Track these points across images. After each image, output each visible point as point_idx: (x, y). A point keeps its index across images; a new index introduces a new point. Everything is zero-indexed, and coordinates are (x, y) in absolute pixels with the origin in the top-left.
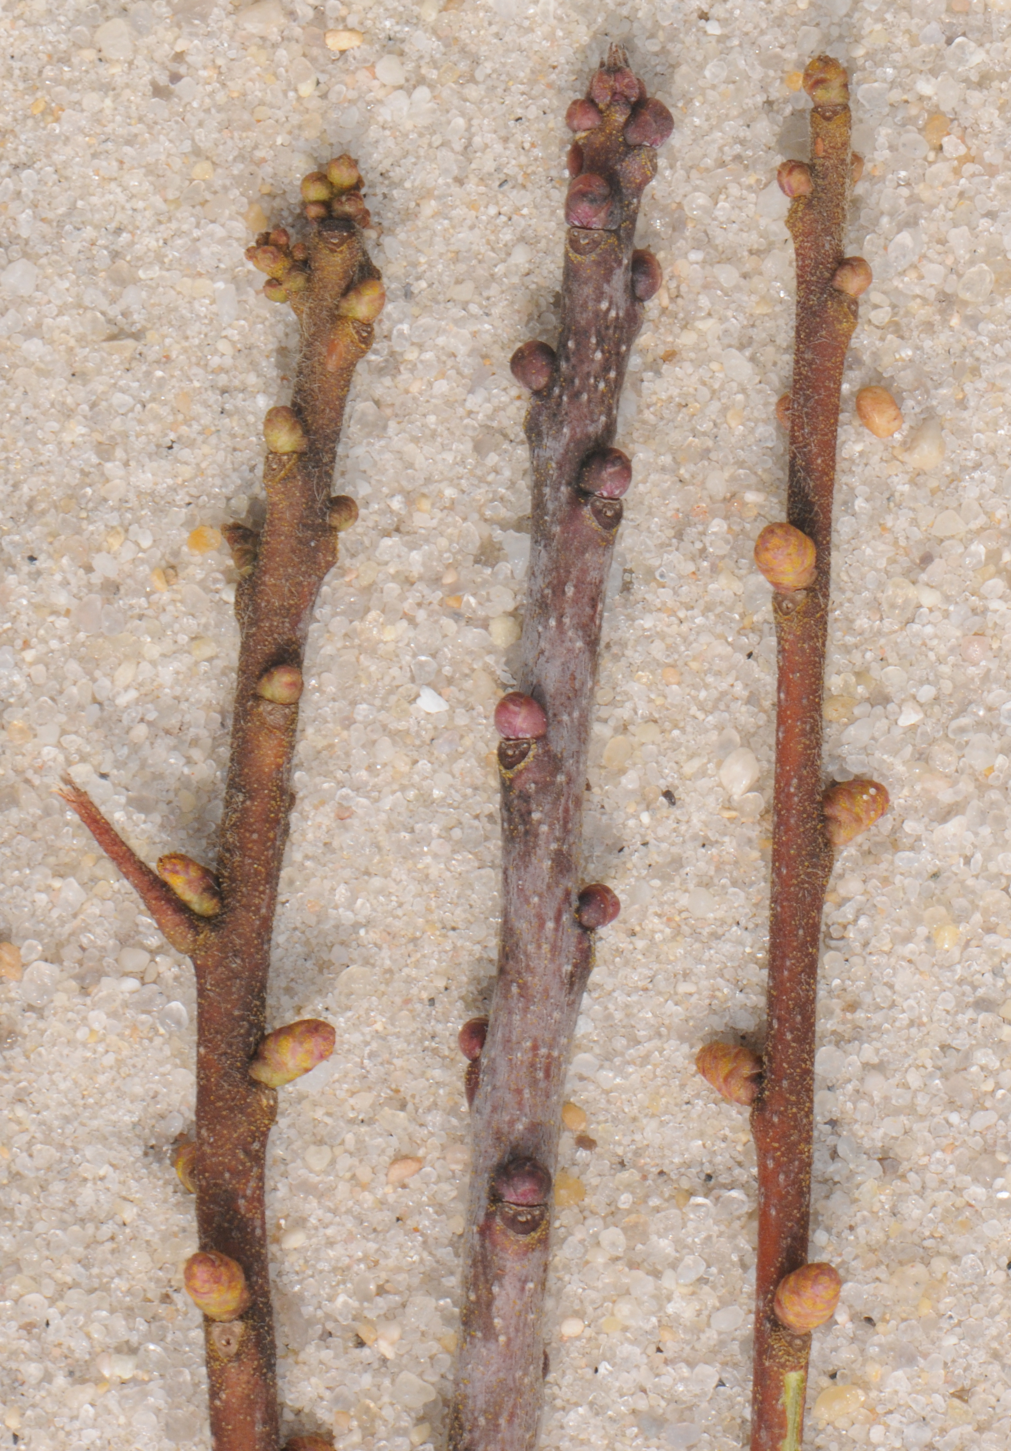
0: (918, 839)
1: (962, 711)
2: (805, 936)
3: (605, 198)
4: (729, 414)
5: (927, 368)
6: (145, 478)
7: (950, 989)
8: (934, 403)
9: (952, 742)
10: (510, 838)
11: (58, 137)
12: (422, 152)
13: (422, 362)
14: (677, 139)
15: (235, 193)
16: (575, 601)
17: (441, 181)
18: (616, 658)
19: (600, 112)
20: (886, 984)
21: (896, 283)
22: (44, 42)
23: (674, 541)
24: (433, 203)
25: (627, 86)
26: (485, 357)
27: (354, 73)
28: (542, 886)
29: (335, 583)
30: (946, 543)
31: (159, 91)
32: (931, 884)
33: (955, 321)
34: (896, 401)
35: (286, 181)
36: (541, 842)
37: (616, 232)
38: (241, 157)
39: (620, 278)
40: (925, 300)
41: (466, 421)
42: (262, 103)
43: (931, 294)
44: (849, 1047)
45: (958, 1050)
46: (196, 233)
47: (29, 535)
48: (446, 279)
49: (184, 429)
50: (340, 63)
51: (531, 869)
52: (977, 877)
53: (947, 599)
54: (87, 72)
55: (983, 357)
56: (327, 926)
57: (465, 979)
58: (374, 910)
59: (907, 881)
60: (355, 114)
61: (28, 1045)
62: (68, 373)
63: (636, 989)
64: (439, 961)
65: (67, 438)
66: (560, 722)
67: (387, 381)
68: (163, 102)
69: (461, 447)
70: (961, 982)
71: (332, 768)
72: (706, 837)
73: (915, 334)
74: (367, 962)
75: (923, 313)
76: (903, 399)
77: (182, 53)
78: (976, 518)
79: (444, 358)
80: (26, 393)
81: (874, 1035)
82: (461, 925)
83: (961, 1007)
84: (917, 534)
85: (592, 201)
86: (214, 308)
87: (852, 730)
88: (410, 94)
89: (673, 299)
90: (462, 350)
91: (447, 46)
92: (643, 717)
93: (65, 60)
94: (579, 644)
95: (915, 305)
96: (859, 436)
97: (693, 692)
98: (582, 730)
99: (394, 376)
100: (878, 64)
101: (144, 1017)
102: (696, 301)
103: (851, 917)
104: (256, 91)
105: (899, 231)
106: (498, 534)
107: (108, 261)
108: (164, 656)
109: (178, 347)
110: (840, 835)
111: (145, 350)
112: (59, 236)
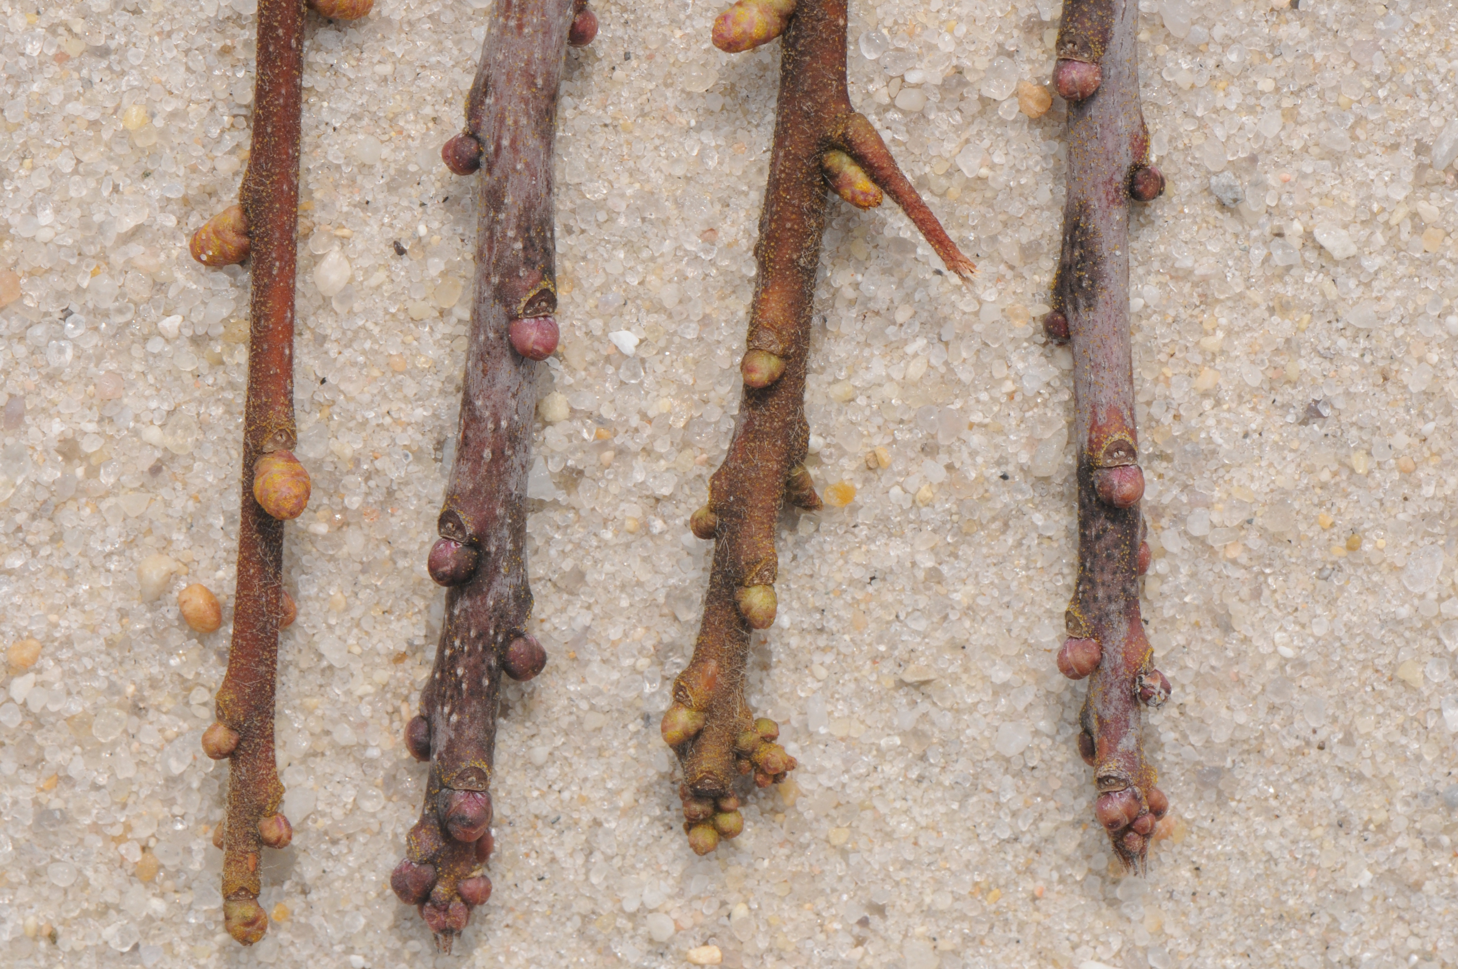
0: (163, 209)
1: (121, 329)
2: (265, 126)
3: (451, 820)
4: (343, 605)
5: (156, 646)
6: (896, 550)
7: (132, 67)
8: (148, 615)
9: (130, 301)
10: (546, 224)
11: (976, 868)
12: (632, 851)
13: (634, 656)
14: (391, 860)
15: (809, 815)
16: (482, 444)
17: (613, 825)
18: (449, 379)
19: (459, 894)
20: (193, 72)
21: (185, 726)
22: (987, 956)
23: (395, 487)
24: (622, 804)
25: (434, 917)
26: (575, 659)
27: (695, 925)
28: (513, 179)
29: (715, 453)
30: (137, 484)
31: (880, 910)
32: (150, 167)
33: (130, 689)
34: (184, 619)
35: (760, 825)
36: (514, 220)
37: (443, 786)
38: (804, 847)
39: (440, 742)
40: (158, 708)
41: (592, 601)
42: (782, 899)
43: (152, 715)
44: (228, 13)
45: (125, 9)
46: (845, 778)
47: (1006, 499)
48: (611, 732)
49: (859, 595)
50: (708, 933)
51: (523, 195)
52: (107, 173)
53: (136, 433)
54: (947, 928)
55: (103, 657)
56: (727, 129)
57: (595, 78)
58: (681, 144)
59: (174, 170)
60: (694, 887)
61: (1013, 18)
62: (968, 650)
63: (431, 68)
64: (619, 95)
65: (970, 589)
66: (497, 331)
67: (666, 639)
68: (875, 900)
69: (596, 576)
70: (123, 73)
71: (721, 278)
72: (364, 210)
73: (167, 679)
74: (690, 95)
75: (162, 698)
76: (178, 619)
77: (856, 946)
78: (109, 509)
79: (613, 659)
80: (1009, 631)
81: (205, 24)
82: (599, 129)
83: (121, 50)
84: (164, 493)
85: (463, 818)
86: (830, 708)
87: (225, 313)
88: (642, 904)
89: (397, 710)
90: (595, 667)
91: (609, 947)
92: (425, 325)
93: (967, 939)
94: (479, 403)
95: (169, 705)
96: (220, 584)
97: (376, 347)
98: (477, 323)
99: (660, 642)
100: (200, 927)
101: (903, 45)
102: (374, 710)
103: (227, 137)
104: (788, 911)
105: (182, 774)
106: (561, 496)
107: (929, 754)
108: (880, 385)
109: (864, 673)
110: (233, 217)
111: (896, 668)
112: (976, 776)
